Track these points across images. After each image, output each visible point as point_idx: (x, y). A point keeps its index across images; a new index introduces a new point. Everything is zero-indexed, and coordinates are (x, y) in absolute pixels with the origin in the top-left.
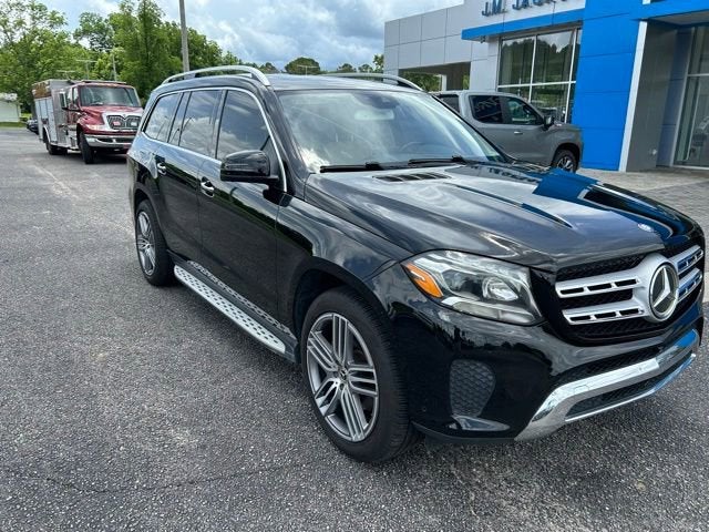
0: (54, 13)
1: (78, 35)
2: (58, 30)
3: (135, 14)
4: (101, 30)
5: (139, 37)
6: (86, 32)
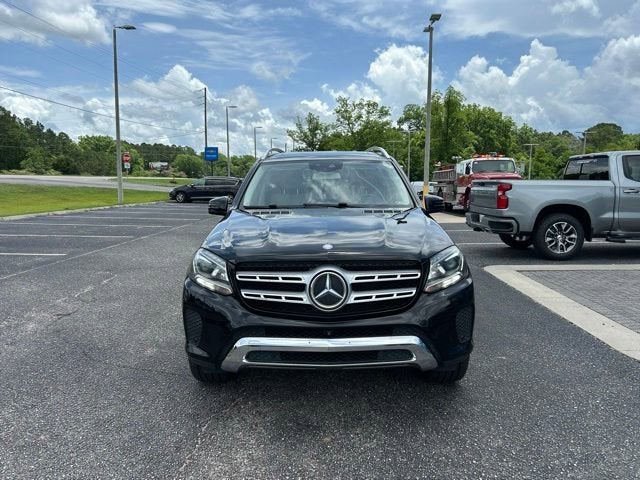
0: (383, 107)
1: (400, 122)
2: (385, 119)
3: (442, 101)
4: (418, 116)
5: (443, 120)
6: (407, 119)
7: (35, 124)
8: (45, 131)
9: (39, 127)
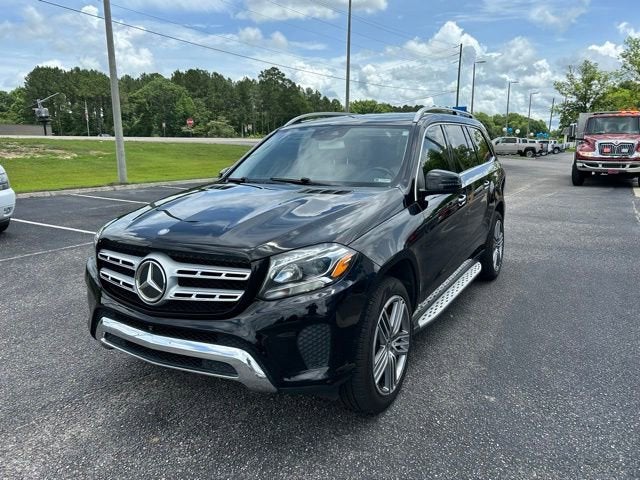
7: (314, 93)
8: (321, 98)
9: (318, 94)
